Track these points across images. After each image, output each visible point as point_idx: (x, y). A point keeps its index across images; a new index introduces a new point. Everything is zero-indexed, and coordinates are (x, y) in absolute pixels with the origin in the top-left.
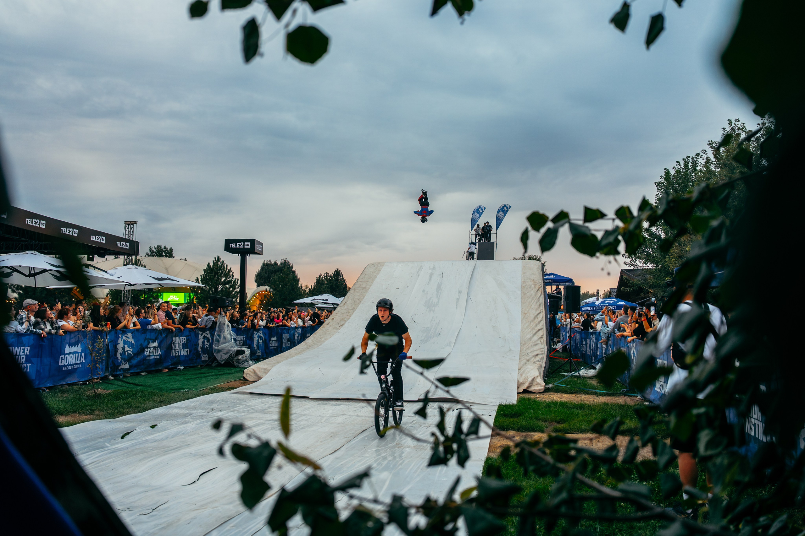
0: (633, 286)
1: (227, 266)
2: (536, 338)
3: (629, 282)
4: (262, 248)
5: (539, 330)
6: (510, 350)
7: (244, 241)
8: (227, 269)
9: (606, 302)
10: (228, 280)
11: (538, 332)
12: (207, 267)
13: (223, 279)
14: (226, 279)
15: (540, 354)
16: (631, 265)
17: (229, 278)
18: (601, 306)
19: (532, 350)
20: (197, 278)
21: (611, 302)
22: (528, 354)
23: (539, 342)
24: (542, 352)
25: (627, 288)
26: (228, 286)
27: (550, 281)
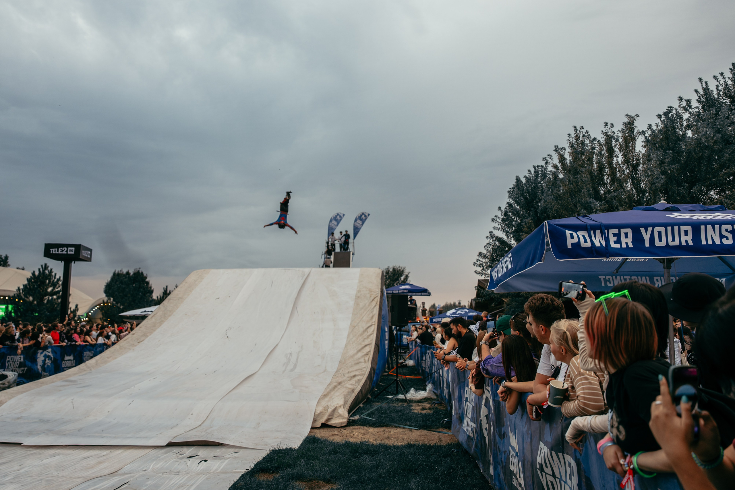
0: (484, 296)
1: (55, 274)
2: (360, 355)
3: (480, 292)
4: (91, 255)
5: (366, 346)
6: (325, 371)
7: (68, 246)
8: (55, 278)
9: (458, 313)
10: (57, 290)
11: (365, 348)
12: (31, 275)
13: (50, 289)
14: (54, 288)
15: (358, 375)
16: (482, 274)
17: (57, 288)
18: (452, 316)
19: (351, 370)
20: (19, 288)
21: (463, 313)
22: (344, 375)
23: (362, 360)
24: (363, 373)
25: (479, 299)
26: (55, 297)
27: (405, 291)
